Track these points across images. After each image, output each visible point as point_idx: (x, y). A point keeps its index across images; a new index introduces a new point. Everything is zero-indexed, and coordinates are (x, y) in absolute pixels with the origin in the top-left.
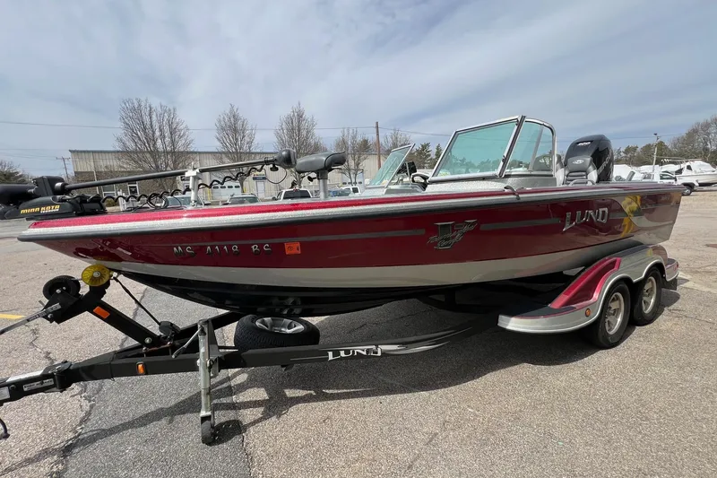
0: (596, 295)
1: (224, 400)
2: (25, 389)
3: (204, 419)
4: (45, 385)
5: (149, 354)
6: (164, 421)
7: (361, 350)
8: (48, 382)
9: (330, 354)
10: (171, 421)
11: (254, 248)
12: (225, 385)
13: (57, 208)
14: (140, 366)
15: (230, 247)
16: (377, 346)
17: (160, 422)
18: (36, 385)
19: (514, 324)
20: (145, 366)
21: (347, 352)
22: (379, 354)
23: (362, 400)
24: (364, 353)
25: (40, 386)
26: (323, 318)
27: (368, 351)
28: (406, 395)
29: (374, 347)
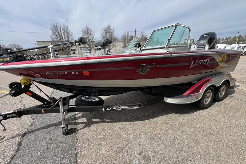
0: (201, 91)
1: (73, 122)
2: (8, 117)
3: (63, 128)
4: (13, 116)
5: (46, 107)
6: (54, 127)
7: (114, 108)
8: (14, 115)
9: (104, 109)
10: (55, 128)
11: (73, 73)
12: (74, 117)
13: (8, 59)
14: (43, 111)
15: (64, 73)
16: (119, 107)
17: (52, 128)
18: (11, 115)
19: (169, 100)
20: (44, 110)
21: (109, 108)
22: (120, 109)
23: (116, 123)
24: (115, 109)
25: (12, 116)
26: (109, 96)
27: (116, 108)
28: (130, 122)
29: (118, 107)
